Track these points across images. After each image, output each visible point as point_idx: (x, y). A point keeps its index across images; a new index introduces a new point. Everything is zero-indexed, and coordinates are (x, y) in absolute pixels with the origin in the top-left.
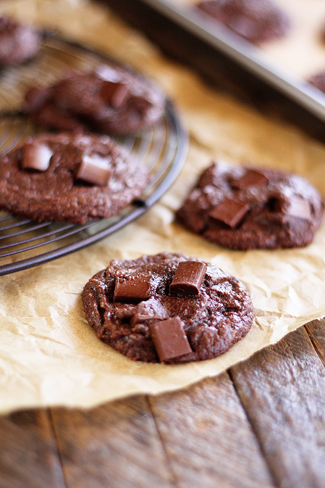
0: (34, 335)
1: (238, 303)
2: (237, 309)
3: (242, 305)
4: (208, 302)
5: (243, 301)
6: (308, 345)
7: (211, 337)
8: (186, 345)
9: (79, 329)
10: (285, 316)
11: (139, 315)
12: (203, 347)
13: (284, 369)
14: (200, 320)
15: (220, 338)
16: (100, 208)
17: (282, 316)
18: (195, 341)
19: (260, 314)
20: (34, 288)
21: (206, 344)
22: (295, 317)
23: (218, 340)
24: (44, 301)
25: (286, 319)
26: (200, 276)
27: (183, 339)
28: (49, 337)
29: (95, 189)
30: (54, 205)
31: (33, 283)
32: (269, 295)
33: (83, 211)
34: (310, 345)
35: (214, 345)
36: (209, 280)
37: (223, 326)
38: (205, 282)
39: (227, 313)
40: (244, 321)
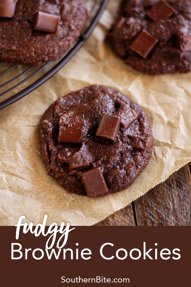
0: (5, 172)
1: (141, 145)
2: (141, 150)
3: (144, 146)
4: (121, 147)
5: (145, 143)
6: (187, 174)
7: (121, 178)
8: (104, 187)
9: (35, 162)
10: (174, 148)
11: (73, 164)
12: (115, 186)
13: (168, 200)
14: (114, 163)
15: (127, 178)
16: (50, 55)
17: (173, 148)
18: (110, 181)
19: (157, 144)
20: (6, 122)
21: (118, 184)
22: (181, 149)
23: (125, 180)
24: (13, 135)
25: (174, 150)
26: (116, 129)
27: (103, 183)
28: (15, 174)
29: (48, 37)
30: (18, 56)
31: (6, 117)
32: (165, 123)
33: (39, 59)
34: (189, 174)
35: (123, 183)
36: (123, 128)
37: (130, 168)
38: (120, 130)
39: (133, 154)
40: (145, 158)
